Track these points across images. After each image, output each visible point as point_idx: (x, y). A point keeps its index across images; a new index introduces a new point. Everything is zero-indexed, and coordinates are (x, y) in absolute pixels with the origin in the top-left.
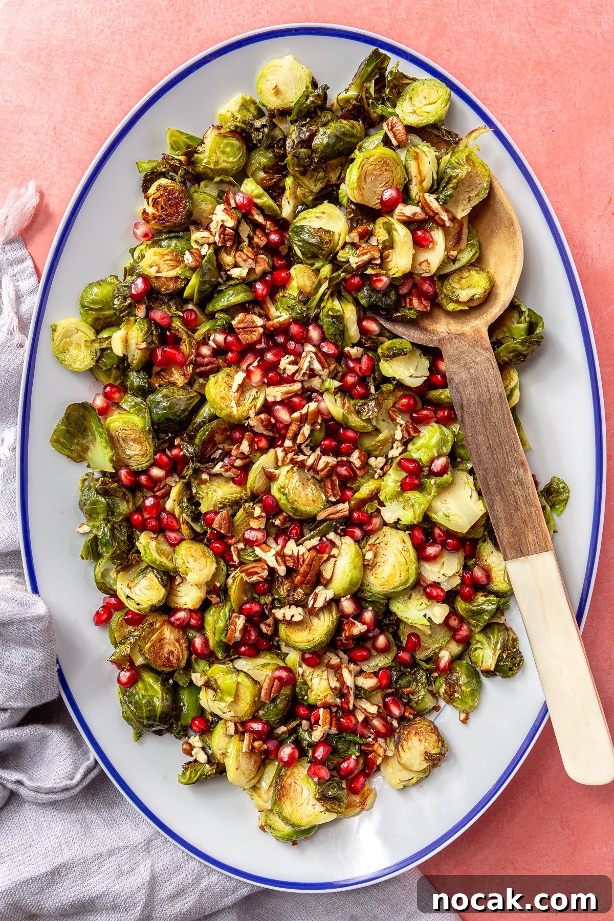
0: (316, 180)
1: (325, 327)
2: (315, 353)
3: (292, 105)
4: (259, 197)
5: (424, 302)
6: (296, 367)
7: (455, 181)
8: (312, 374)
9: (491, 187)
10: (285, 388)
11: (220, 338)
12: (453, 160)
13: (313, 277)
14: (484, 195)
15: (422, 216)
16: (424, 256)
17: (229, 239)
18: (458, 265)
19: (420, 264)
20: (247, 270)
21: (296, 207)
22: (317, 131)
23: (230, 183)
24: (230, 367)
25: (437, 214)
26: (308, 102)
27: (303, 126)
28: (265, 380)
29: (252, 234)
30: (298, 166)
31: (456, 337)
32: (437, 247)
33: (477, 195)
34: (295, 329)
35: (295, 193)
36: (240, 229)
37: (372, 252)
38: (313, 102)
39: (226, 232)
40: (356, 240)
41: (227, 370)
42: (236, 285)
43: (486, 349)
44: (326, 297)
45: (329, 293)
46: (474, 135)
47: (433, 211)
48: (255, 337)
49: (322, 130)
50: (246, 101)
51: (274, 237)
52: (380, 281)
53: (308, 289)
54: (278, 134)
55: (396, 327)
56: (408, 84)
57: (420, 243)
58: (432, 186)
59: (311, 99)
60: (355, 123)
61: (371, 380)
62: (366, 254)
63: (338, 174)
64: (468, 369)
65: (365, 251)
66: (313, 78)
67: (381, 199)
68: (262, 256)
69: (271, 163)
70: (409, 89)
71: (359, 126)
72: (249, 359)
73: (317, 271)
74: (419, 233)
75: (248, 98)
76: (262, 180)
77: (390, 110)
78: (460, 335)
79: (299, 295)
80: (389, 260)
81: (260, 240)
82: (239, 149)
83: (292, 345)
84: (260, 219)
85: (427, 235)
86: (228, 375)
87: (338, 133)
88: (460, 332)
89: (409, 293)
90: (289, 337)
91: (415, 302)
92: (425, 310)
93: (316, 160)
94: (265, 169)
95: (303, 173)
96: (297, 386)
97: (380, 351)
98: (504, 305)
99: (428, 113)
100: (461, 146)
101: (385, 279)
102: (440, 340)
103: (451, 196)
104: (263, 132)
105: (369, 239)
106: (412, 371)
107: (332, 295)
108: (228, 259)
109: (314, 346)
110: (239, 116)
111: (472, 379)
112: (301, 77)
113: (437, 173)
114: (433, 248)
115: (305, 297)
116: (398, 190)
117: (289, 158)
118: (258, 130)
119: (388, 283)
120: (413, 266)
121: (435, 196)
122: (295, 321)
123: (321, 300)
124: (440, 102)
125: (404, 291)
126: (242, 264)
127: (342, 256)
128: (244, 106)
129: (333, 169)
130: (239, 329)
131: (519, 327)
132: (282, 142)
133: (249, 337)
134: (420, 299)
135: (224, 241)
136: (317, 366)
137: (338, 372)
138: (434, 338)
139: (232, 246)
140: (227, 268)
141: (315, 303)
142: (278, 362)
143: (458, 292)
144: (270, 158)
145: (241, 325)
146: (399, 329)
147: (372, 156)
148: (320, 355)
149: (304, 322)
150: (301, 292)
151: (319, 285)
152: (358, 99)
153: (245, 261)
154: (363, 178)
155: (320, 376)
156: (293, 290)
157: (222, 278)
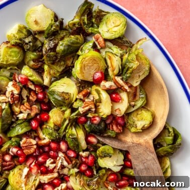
0: (60, 66)
1: (69, 143)
2: (64, 157)
3: (45, 29)
4: (31, 76)
5: (119, 128)
6: (54, 165)
7: (131, 70)
8: (63, 167)
9: (150, 69)
10: (50, 176)
11: (15, 150)
12: (129, 58)
13: (62, 115)
14: (147, 74)
15: (114, 87)
16: (117, 106)
17: (16, 100)
18: (135, 108)
19: (115, 111)
20: (27, 115)
21: (51, 79)
22: (58, 43)
23: (16, 69)
24: (21, 164)
25: (122, 86)
26: (52, 29)
27: (51, 40)
28: (39, 171)
29: (28, 95)
30: (50, 61)
31: (136, 146)
32: (124, 102)
33: (143, 74)
34: (53, 145)
35: (49, 72)
36: (22, 93)
37: (90, 106)
38: (55, 29)
39: (14, 96)
40: (82, 98)
41: (19, 167)
42: (21, 123)
43: (152, 153)
44: (68, 127)
45: (70, 125)
46: (140, 42)
47: (120, 85)
48: (32, 150)
49: (61, 43)
50: (21, 28)
51: (40, 96)
52: (95, 120)
53: (59, 122)
54: (39, 44)
55: (106, 140)
56: (105, 15)
57: (115, 101)
58: (119, 71)
59: (54, 27)
60: (78, 36)
61: (94, 168)
62: (87, 106)
63: (71, 62)
64: (144, 164)
65: (87, 105)
66: (55, 14)
67: (93, 77)
68: (34, 106)
69: (36, 58)
70: (105, 18)
71: (80, 38)
72: (31, 161)
73: (64, 112)
74: (114, 96)
75: (22, 26)
76: (33, 65)
77: (96, 30)
78: (138, 144)
79: (54, 127)
80: (99, 107)
81: (33, 98)
82: (19, 53)
83: (52, 153)
84: (32, 87)
85: (118, 96)
86: (20, 169)
87: (69, 44)
88: (138, 142)
89: (111, 123)
90: (50, 149)
91: (115, 127)
92: (119, 132)
93: (59, 57)
94: (34, 60)
95: (53, 64)
96: (56, 175)
97: (98, 152)
98: (160, 129)
99: (115, 32)
100: (134, 49)
101: (97, 119)
102: (128, 147)
103: (129, 77)
104: (30, 45)
105: (89, 96)
106: (115, 163)
107: (71, 126)
108: (17, 109)
109: (63, 153)
110: (17, 36)
111: (145, 168)
112: (48, 15)
113: (122, 65)
114: (122, 102)
115: (57, 128)
116: (101, 73)
117: (45, 57)
118: (27, 44)
119: (99, 120)
120: (112, 111)
121: (121, 77)
122: (53, 141)
123: (66, 128)
124: (121, 25)
125: (108, 122)
126: (24, 112)
127: (75, 105)
128: (20, 31)
129: (69, 59)
130: (23, 147)
131: (169, 139)
132: (41, 48)
133: (29, 151)
134: (117, 126)
135: (14, 102)
136: (65, 163)
137: (77, 163)
138: (126, 146)
139: (18, 103)
140: (17, 114)
141: (63, 130)
142: (45, 162)
143: (137, 122)
144: (35, 55)
145: (25, 145)
146: (107, 141)
147: (87, 57)
148: (66, 158)
149: (57, 141)
150: (55, 125)
151: (65, 120)
152: (79, 24)
153: (25, 110)
154: (83, 68)
155: (68, 167)
156: (51, 124)
157: (14, 118)
